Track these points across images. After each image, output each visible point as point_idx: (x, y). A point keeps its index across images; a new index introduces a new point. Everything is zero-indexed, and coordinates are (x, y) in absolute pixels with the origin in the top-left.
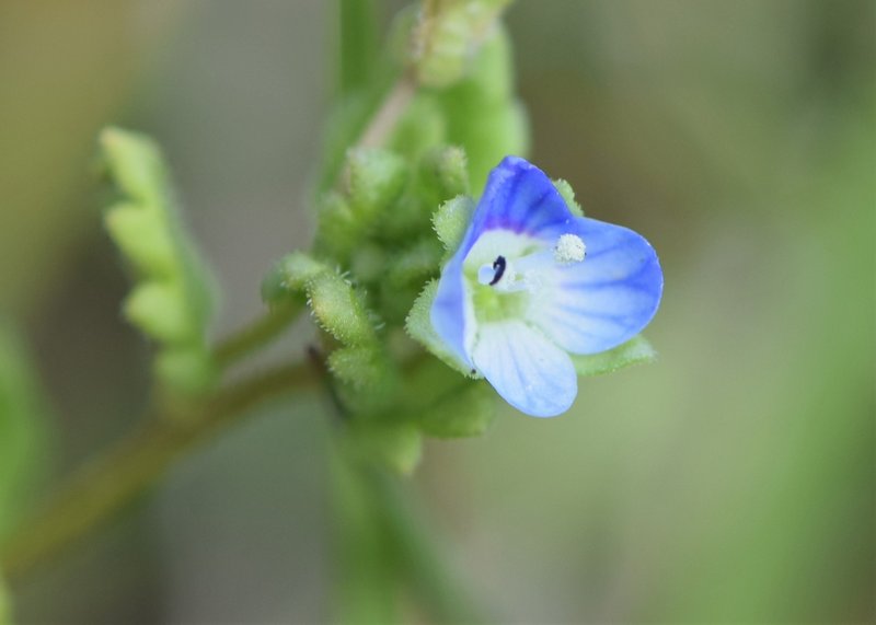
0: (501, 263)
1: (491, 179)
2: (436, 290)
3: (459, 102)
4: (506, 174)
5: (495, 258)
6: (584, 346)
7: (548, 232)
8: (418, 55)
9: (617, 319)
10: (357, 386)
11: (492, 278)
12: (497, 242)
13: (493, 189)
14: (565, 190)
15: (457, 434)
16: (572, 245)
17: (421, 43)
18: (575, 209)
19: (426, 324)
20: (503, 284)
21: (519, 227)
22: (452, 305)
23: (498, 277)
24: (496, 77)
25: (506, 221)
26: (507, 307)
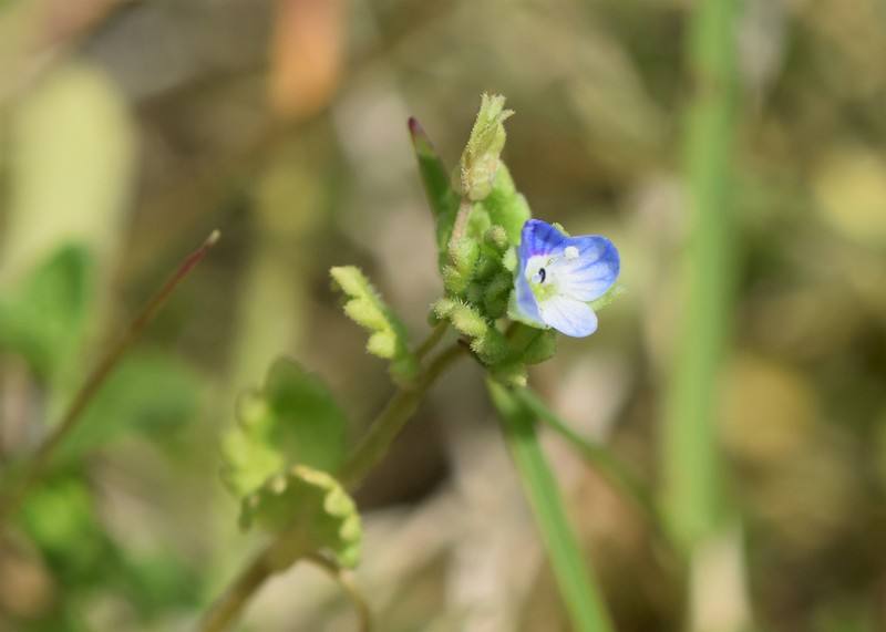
0: (542, 272)
1: (523, 234)
2: (516, 294)
3: (492, 203)
4: (529, 229)
5: (538, 270)
6: (592, 297)
7: (556, 249)
8: (468, 187)
9: (602, 279)
10: (488, 354)
11: (540, 280)
12: (535, 263)
13: (526, 238)
14: (558, 227)
15: (541, 360)
16: (572, 251)
17: (467, 182)
18: (565, 234)
19: (518, 312)
20: (546, 280)
21: (542, 252)
22: (528, 298)
23: (543, 279)
24: (506, 184)
25: (536, 252)
26: (549, 291)
